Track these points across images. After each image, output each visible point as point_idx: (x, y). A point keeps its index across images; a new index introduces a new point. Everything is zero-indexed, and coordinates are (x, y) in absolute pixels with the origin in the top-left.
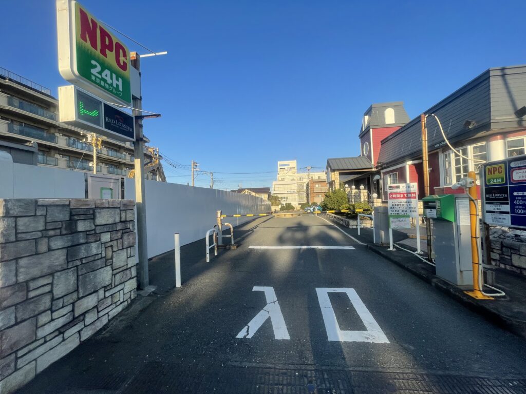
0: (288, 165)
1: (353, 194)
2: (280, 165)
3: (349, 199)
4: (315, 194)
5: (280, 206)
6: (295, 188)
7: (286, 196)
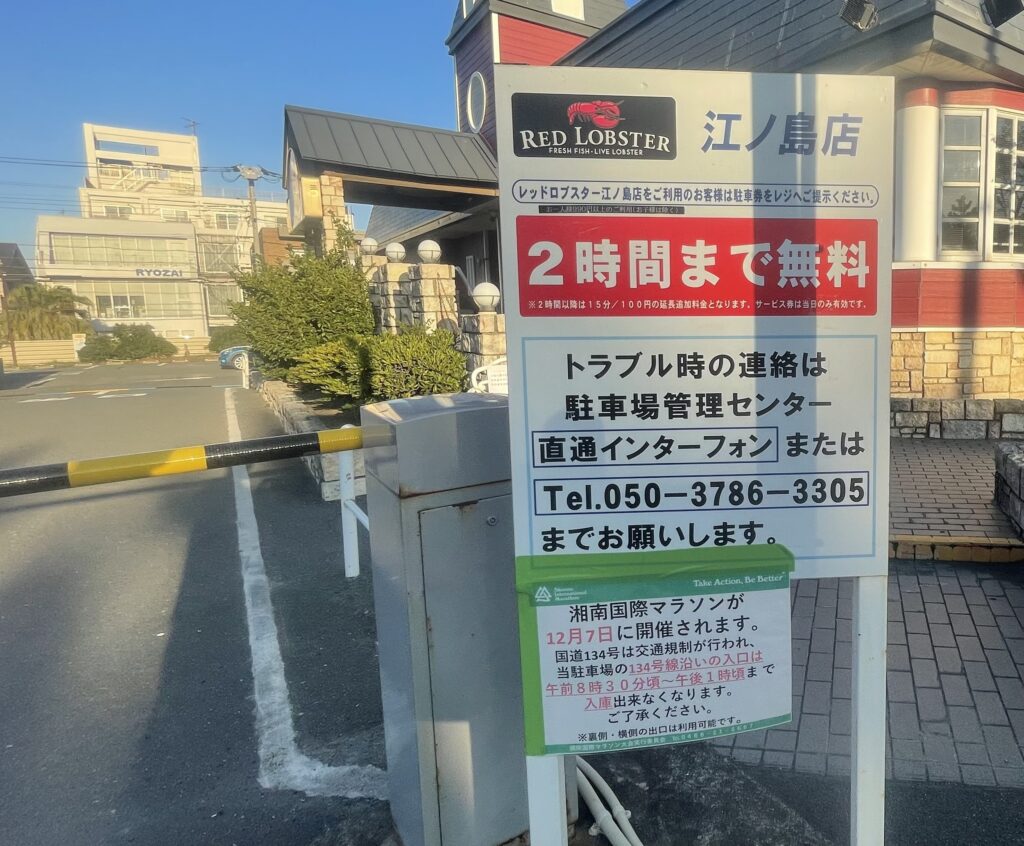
0: (152, 150)
1: (392, 288)
2: (98, 144)
3: (376, 311)
5: (79, 341)
6: (181, 256)
7: (127, 289)
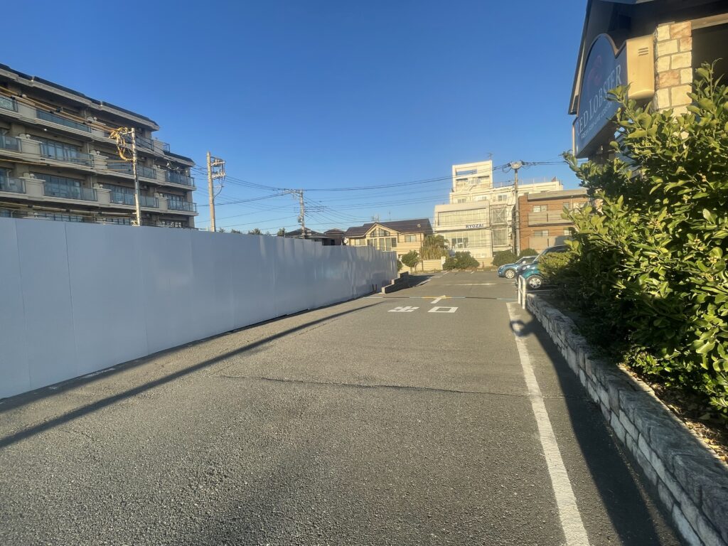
0: (474, 172)
2: (457, 174)
4: (532, 229)
5: (443, 260)
7: (462, 235)
